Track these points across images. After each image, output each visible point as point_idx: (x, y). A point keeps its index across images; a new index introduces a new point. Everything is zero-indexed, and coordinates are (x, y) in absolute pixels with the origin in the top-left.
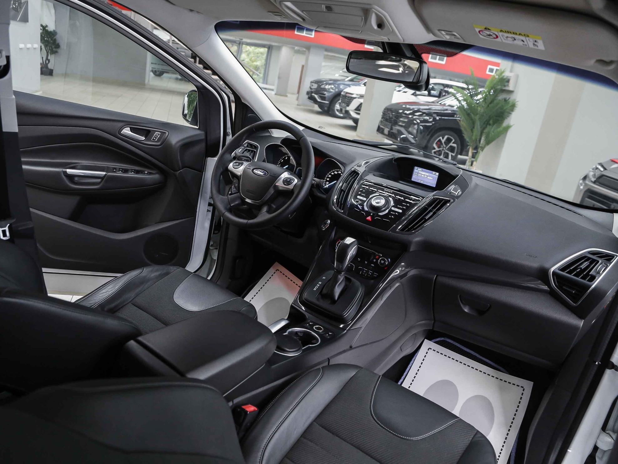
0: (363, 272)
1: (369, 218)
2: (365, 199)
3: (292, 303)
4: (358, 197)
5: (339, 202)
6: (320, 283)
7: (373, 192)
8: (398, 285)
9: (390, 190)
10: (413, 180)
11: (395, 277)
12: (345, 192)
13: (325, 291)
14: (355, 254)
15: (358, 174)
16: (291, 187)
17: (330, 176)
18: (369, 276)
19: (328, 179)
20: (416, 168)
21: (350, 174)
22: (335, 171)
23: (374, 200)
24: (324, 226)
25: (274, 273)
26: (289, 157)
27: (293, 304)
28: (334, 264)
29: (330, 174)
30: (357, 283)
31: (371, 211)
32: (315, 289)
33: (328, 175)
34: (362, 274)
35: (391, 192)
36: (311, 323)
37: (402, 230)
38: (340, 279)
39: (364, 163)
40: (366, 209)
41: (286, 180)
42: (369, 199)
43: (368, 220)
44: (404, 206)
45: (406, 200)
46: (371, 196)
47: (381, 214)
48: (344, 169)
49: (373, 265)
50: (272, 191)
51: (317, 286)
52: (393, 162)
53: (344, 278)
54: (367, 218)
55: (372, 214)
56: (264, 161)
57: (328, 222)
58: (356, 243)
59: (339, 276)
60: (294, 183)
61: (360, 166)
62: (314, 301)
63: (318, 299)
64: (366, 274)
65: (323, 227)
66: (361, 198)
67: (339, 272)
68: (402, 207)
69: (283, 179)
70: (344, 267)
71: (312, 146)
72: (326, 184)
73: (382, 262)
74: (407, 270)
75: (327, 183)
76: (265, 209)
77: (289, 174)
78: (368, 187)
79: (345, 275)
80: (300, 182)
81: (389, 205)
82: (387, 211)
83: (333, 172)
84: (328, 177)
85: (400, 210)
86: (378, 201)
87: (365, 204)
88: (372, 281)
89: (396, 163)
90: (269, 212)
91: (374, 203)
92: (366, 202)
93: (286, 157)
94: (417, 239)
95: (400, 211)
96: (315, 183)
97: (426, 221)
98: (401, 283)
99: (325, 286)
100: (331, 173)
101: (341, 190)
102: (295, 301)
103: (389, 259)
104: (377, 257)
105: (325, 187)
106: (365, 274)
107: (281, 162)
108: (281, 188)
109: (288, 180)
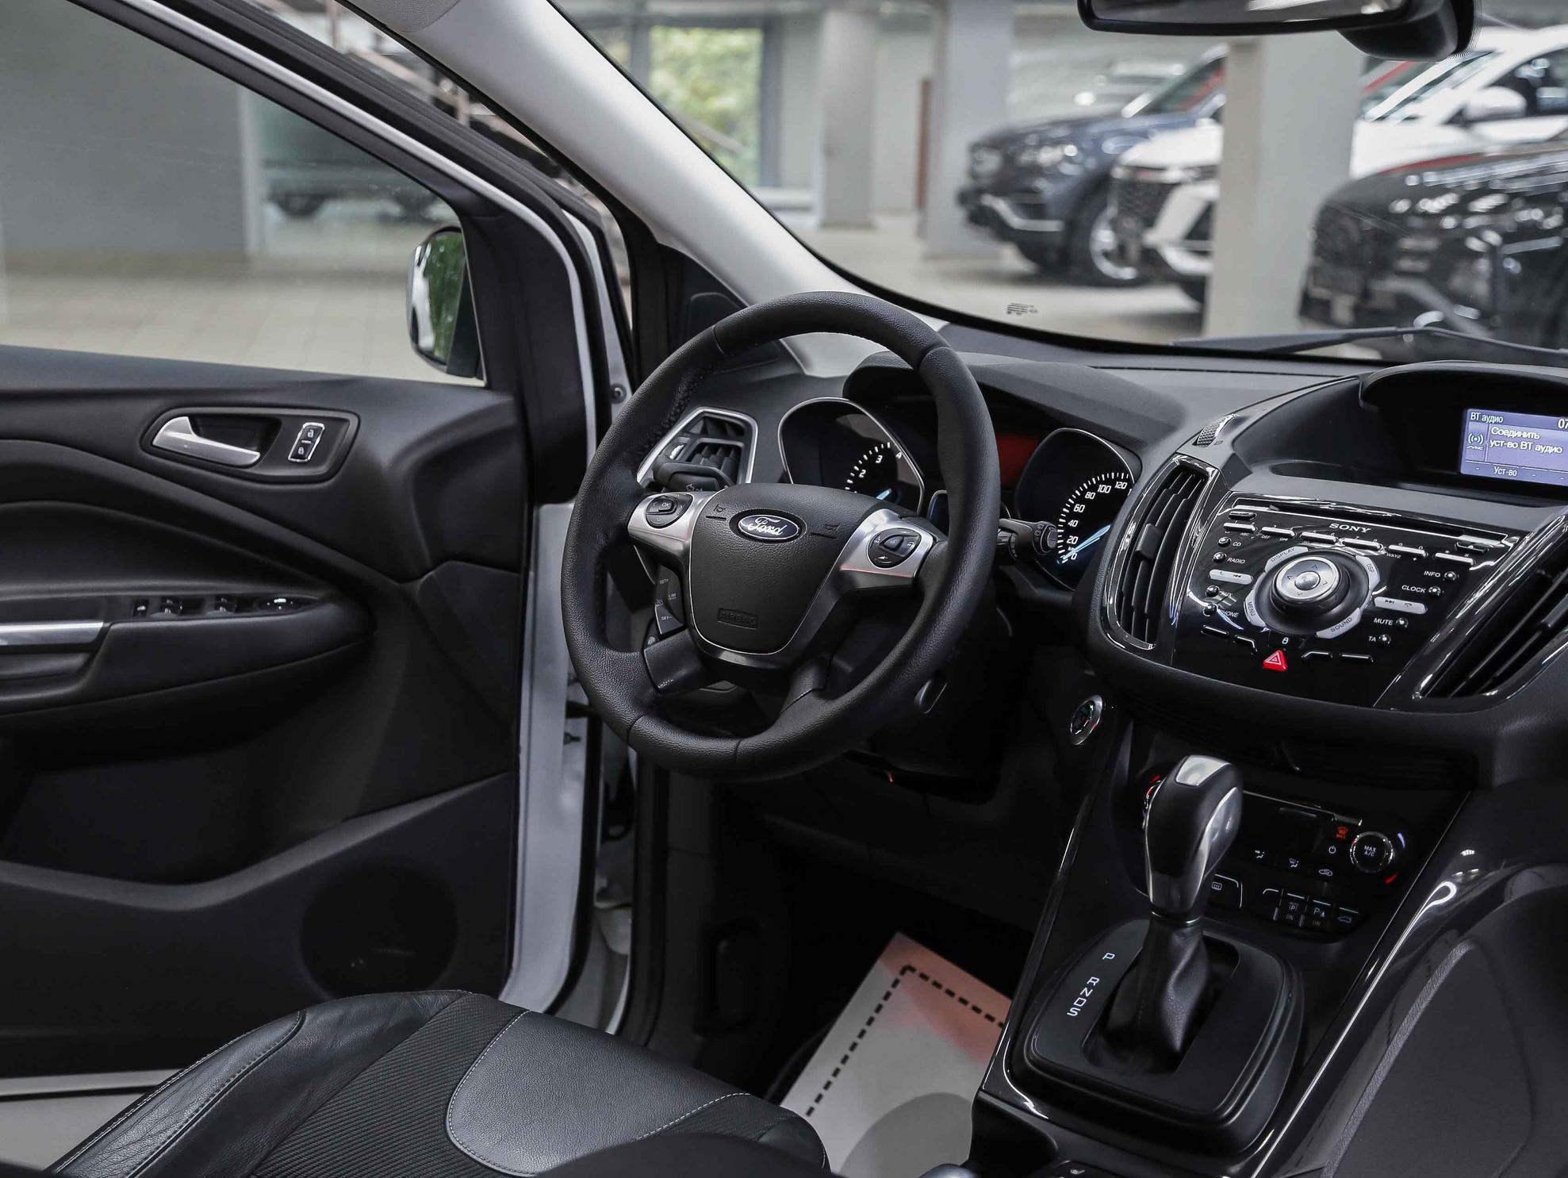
0: (1285, 910)
1: (1275, 659)
2: (1246, 579)
3: (980, 1089)
4: (1215, 574)
5: (1129, 610)
6: (1094, 981)
7: (1277, 544)
8: (1463, 952)
9: (1356, 525)
10: (1465, 470)
11: (1441, 913)
12: (1150, 563)
13: (1120, 1016)
14: (1232, 830)
15: (1204, 476)
16: (907, 570)
17: (1079, 508)
18: (1318, 923)
19: (1073, 523)
20: (1473, 414)
21: (1166, 484)
22: (1101, 482)
23: (1288, 576)
24: (1081, 726)
25: (895, 983)
26: (889, 454)
27: (983, 1095)
28: (1147, 892)
29: (1081, 500)
30: (1266, 963)
31: (1279, 628)
32: (1074, 1012)
33: (1073, 506)
34: (1282, 921)
35: (1364, 530)
36: (1075, 1172)
37: (1439, 690)
38: (1180, 951)
39: (1222, 425)
40: (1255, 619)
41: (882, 543)
42: (1263, 575)
43: (1273, 671)
44: (1433, 582)
45: (1438, 555)
46: (1270, 564)
47: (1327, 634)
48: (1135, 463)
49: (1327, 872)
50: (826, 601)
51: (1084, 996)
52: (1361, 403)
53: (1203, 947)
54: (1267, 661)
55: (1286, 640)
56: (784, 479)
57: (1094, 704)
58: (1231, 776)
59: (1177, 939)
60: (921, 551)
61: (1205, 441)
62: (1080, 1065)
63: (1093, 1058)
64: (1302, 918)
65: (1075, 730)
66: (1228, 576)
67: (1171, 918)
68: (1423, 590)
69: (867, 540)
70: (1194, 891)
72: (1066, 546)
73: (1370, 850)
74: (1494, 875)
75: (1073, 539)
76: (807, 682)
77: (892, 519)
78: (1252, 527)
79: (1206, 933)
80: (944, 545)
81: (1359, 591)
82: (1355, 617)
83: (1093, 488)
84: (1072, 515)
85: (1414, 604)
86: (1310, 577)
87: (1250, 598)
88: (1335, 947)
89: (1375, 408)
90: (825, 691)
91: (1288, 587)
92: (1253, 593)
93: (875, 456)
94: (1519, 725)
95: (1419, 608)
96: (1013, 539)
97: (1549, 635)
98: (1476, 941)
99: (1120, 991)
100: (1084, 493)
101: (1135, 558)
102: (992, 1083)
103: (1400, 836)
104: (1342, 833)
105: (1065, 558)
106: (1297, 919)
107: (856, 479)
108: (863, 583)
109: (893, 542)
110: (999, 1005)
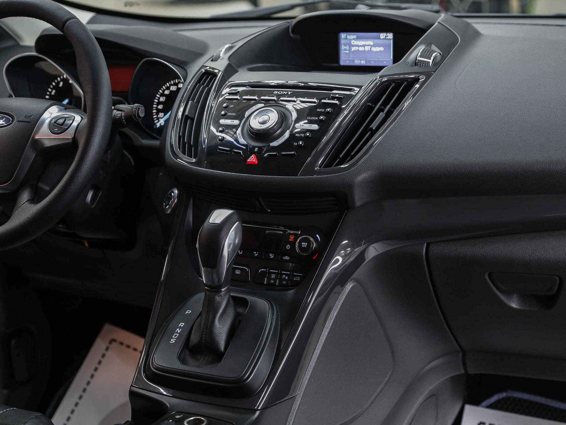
0: (269, 279)
1: (252, 159)
2: (236, 122)
3: (132, 386)
4: (222, 121)
5: (184, 144)
6: (182, 325)
7: (250, 104)
8: (351, 286)
9: (286, 91)
11: (336, 272)
12: (193, 120)
13: (194, 339)
14: (238, 243)
15: (215, 75)
16: (69, 135)
17: (162, 99)
18: (285, 282)
19: (160, 107)
20: (343, 35)
21: (199, 81)
22: (171, 85)
23: (255, 118)
24: (168, 204)
25: (107, 349)
26: (65, 81)
27: (133, 388)
28: (202, 278)
29: (162, 95)
30: (262, 304)
31: (253, 143)
32: (173, 341)
33: (159, 98)
34: (269, 284)
35: (289, 93)
36: (178, 417)
37: (328, 164)
38: (220, 304)
39: (223, 50)
40: (242, 141)
41: (55, 122)
42: (244, 119)
43: (252, 165)
44: (321, 114)
45: (323, 101)
46: (247, 114)
47: (275, 144)
48: (184, 74)
49: (287, 258)
50: (30, 155)
51: (177, 333)
52: (291, 35)
53: (231, 301)
54: (249, 160)
55: (256, 149)
57: (173, 192)
58: (236, 217)
59: (218, 298)
60: (75, 124)
61: (214, 59)
62: (177, 365)
63: (183, 361)
64: (278, 281)
65: (166, 206)
66: (228, 122)
67: (215, 289)
68: (317, 118)
69: (47, 121)
70: (222, 274)
71: (96, 38)
72: (158, 119)
73: (304, 245)
75: (161, 115)
76: (25, 196)
77: (60, 110)
78: (238, 97)
79: (232, 294)
80: (85, 120)
81: (288, 122)
82: (287, 135)
83: (168, 88)
84: (159, 103)
85: (313, 125)
86: (265, 118)
87: (239, 131)
88: (291, 292)
89: (298, 37)
90: (34, 200)
91: (255, 123)
92: (240, 129)
93: (59, 83)
94: (362, 177)
95: (315, 127)
96: (123, 115)
97: (374, 132)
98: (356, 280)
99: (194, 329)
100: (164, 91)
101: (186, 118)
102: (137, 380)
103: (317, 236)
104: (292, 238)
105: (158, 125)
106: (275, 281)
107: (50, 95)
108: (48, 144)
109: (61, 121)
110: (139, 343)
